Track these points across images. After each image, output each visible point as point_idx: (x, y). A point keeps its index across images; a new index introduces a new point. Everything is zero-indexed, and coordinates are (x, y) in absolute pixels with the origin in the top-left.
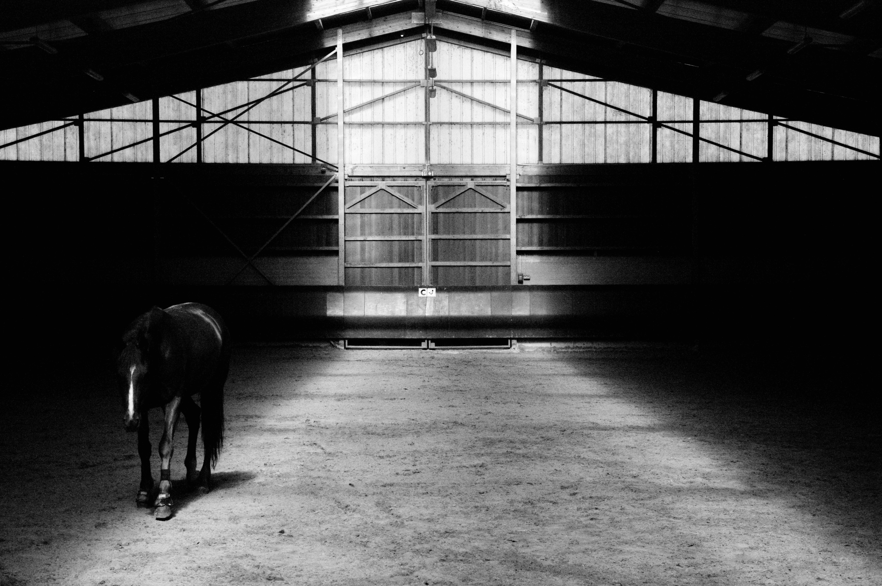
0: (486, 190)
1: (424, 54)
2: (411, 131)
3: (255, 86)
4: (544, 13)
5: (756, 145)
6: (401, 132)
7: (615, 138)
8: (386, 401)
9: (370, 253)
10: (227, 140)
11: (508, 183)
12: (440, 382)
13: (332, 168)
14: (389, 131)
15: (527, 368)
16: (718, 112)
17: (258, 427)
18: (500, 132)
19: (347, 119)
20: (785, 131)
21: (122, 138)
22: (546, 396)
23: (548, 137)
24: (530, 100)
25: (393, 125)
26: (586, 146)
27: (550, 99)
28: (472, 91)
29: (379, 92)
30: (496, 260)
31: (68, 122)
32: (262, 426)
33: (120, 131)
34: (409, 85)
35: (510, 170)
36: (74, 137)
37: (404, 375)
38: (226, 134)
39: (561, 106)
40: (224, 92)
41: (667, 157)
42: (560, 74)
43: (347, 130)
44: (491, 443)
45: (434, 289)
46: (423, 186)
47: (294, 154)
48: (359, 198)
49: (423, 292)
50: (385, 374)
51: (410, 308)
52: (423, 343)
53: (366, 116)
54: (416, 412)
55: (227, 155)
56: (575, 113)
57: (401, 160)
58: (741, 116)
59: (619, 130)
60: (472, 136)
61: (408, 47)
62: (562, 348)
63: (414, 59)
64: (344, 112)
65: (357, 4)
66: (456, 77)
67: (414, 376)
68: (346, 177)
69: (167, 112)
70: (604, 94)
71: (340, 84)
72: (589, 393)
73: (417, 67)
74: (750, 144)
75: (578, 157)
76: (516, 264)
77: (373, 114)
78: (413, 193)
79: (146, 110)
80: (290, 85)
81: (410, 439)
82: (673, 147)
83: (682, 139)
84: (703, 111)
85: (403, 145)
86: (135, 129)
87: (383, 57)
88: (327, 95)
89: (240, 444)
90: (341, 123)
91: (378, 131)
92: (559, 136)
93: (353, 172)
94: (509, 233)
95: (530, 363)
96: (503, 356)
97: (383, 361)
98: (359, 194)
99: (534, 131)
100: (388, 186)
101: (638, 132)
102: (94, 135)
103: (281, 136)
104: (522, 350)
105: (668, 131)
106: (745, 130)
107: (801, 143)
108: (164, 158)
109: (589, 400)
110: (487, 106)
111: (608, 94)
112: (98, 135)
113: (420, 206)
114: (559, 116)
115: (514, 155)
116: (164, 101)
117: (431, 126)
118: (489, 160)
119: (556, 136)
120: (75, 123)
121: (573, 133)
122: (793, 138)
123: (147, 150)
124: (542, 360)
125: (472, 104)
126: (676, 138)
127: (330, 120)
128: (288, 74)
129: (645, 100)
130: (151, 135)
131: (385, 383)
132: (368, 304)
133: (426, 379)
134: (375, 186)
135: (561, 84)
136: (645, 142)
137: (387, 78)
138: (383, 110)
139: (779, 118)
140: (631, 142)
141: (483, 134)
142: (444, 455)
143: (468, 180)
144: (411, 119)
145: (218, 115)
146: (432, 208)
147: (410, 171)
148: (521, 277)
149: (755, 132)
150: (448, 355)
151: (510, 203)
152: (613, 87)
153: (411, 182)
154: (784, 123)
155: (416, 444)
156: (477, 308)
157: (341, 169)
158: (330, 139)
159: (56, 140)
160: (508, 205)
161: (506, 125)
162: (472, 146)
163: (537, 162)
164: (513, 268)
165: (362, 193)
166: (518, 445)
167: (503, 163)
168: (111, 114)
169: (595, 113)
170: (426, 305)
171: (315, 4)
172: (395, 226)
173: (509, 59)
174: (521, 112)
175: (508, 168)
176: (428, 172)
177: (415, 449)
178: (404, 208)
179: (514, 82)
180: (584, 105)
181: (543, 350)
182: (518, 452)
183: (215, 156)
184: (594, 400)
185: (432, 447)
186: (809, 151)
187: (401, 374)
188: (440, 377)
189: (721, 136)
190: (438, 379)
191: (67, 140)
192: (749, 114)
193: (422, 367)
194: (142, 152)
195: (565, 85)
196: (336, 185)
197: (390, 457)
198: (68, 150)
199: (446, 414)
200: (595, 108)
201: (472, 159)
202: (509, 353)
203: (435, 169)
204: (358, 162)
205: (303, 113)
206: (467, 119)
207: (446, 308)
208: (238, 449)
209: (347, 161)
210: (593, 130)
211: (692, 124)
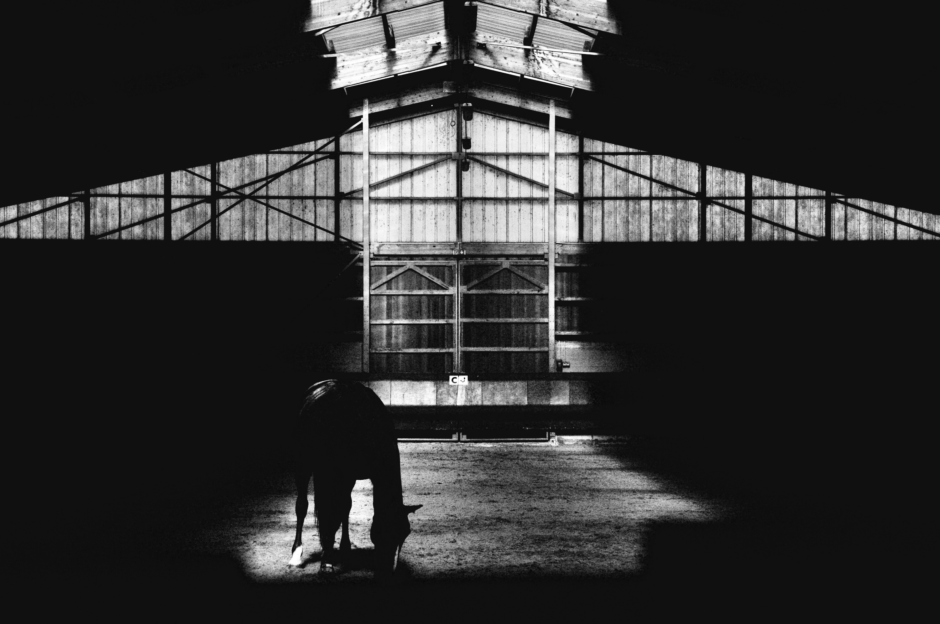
0: (523, 271)
1: (456, 125)
2: (442, 208)
3: (275, 159)
4: (586, 81)
5: (812, 223)
6: (431, 208)
7: (660, 215)
8: (420, 496)
9: (396, 337)
10: (243, 217)
11: (546, 263)
12: (476, 476)
13: (356, 246)
14: (418, 207)
15: (568, 462)
16: (772, 188)
17: (283, 523)
18: (538, 208)
19: (373, 194)
20: (844, 209)
21: (130, 215)
22: (594, 492)
23: (589, 214)
24: (570, 175)
25: (423, 200)
26: (630, 223)
27: (592, 173)
28: (508, 164)
29: (407, 166)
30: (534, 346)
31: (73, 198)
32: (287, 523)
33: (129, 208)
34: (439, 158)
35: (548, 249)
36: (79, 214)
37: (437, 469)
38: (243, 211)
39: (603, 181)
40: (241, 165)
41: (717, 236)
42: (601, 147)
43: (373, 206)
44: (540, 540)
45: (466, 377)
46: (454, 266)
47: (315, 231)
48: (385, 278)
49: (454, 380)
50: (415, 468)
51: (439, 397)
52: (454, 436)
53: (393, 191)
54: (454, 508)
55: (243, 233)
56: (618, 189)
57: (430, 238)
58: (797, 193)
59: (665, 206)
60: (507, 212)
61: (439, 118)
62: (604, 441)
63: (445, 130)
64: (370, 186)
65: (386, 71)
66: (490, 149)
67: (447, 470)
68: (372, 256)
69: (179, 188)
70: (649, 167)
71: (366, 156)
72: (640, 488)
73: (448, 139)
74: (806, 222)
75: (622, 235)
76: (555, 349)
77: (401, 188)
78: (444, 274)
79: (157, 185)
80: (312, 158)
81: (450, 536)
82: (723, 225)
83: (733, 217)
84: (756, 187)
85: (433, 221)
86: (145, 204)
87: (412, 129)
88: (352, 168)
89: (264, 541)
90: (366, 199)
91: (406, 207)
92: (601, 212)
93: (379, 251)
94: (547, 316)
95: (571, 457)
96: (540, 449)
97: (411, 454)
98: (386, 274)
99: (573, 208)
100: (417, 266)
101: (686, 208)
102: (101, 212)
103: (302, 212)
104: (561, 442)
105: (717, 208)
106: (801, 207)
107: (861, 222)
108: (175, 235)
109: (641, 496)
110: (523, 181)
111: (654, 169)
112: (105, 212)
113: (451, 288)
114: (601, 192)
115: (552, 233)
116: (176, 176)
117: (463, 203)
118: (526, 238)
119: (597, 213)
120: (80, 198)
121: (616, 209)
122: (853, 217)
123: (157, 227)
124: (584, 454)
125: (507, 177)
126: (727, 216)
127: (355, 195)
128: (310, 146)
129: (693, 175)
130: (162, 211)
131: (415, 477)
132: (394, 393)
133: (461, 473)
134: (404, 266)
135: (603, 157)
136: (693, 219)
137: (416, 150)
138: (412, 185)
139: (837, 195)
140: (678, 219)
141: (520, 210)
142: (491, 553)
143: (503, 260)
144: (442, 194)
145: (234, 190)
146: (463, 289)
147: (440, 249)
148: (559, 363)
149: (812, 210)
150: (481, 448)
151: (548, 284)
152: (659, 162)
153: (441, 262)
154: (843, 200)
155: (459, 543)
156: (512, 397)
157: (366, 247)
158: (354, 216)
159: (60, 217)
160: (546, 287)
161: (544, 201)
162: (507, 224)
163: (577, 241)
164: (551, 354)
165: (389, 272)
166: (570, 543)
167: (541, 241)
168: (120, 189)
169: (640, 188)
170: (457, 394)
171: (341, 71)
172: (424, 309)
173: (546, 130)
174: (560, 187)
175: (546, 247)
176: (459, 251)
177: (457, 547)
178: (434, 289)
179: (552, 155)
180: (627, 180)
181: (584, 443)
182: (571, 550)
183: (231, 234)
184: (647, 496)
185: (476, 545)
186: (870, 230)
187: (433, 468)
188: (476, 471)
189: (775, 214)
190: (474, 473)
191: (72, 217)
192: (804, 191)
193: (454, 461)
194: (152, 230)
195: (607, 158)
196: (361, 264)
197: (432, 555)
198: (73, 228)
199: (487, 509)
200: (639, 183)
201: (507, 236)
202: (548, 446)
203: (468, 248)
204: (384, 240)
205: (325, 187)
206: (501, 194)
207: (479, 398)
208: (262, 547)
209: (372, 240)
210: (637, 206)
211: (743, 201)
